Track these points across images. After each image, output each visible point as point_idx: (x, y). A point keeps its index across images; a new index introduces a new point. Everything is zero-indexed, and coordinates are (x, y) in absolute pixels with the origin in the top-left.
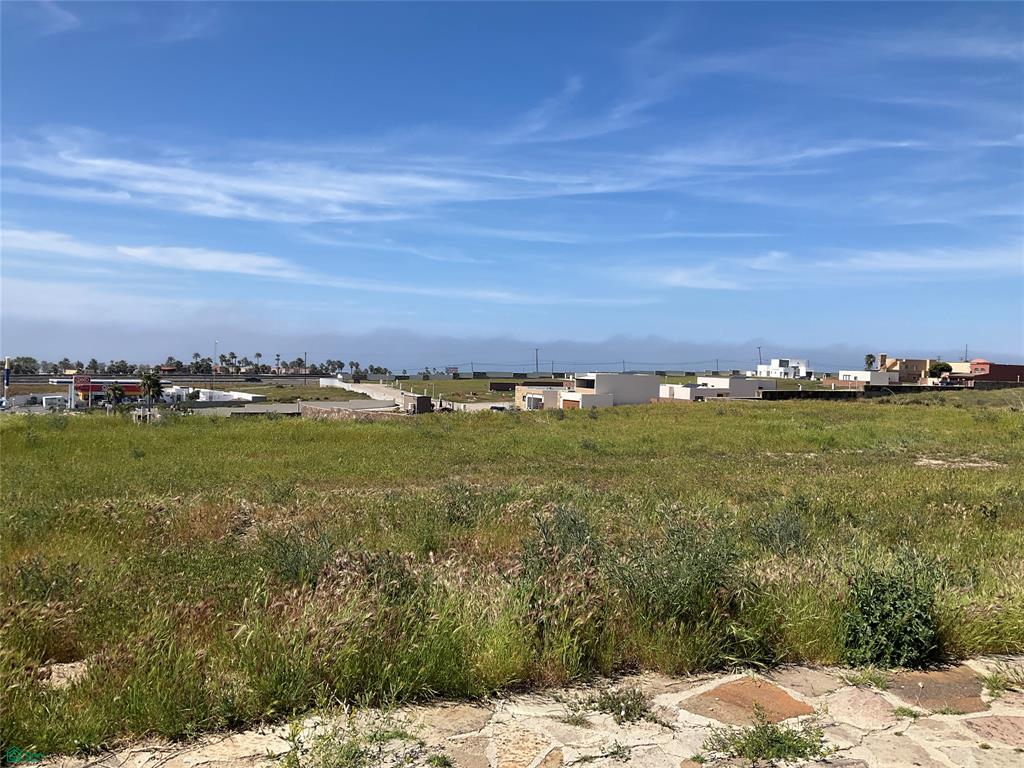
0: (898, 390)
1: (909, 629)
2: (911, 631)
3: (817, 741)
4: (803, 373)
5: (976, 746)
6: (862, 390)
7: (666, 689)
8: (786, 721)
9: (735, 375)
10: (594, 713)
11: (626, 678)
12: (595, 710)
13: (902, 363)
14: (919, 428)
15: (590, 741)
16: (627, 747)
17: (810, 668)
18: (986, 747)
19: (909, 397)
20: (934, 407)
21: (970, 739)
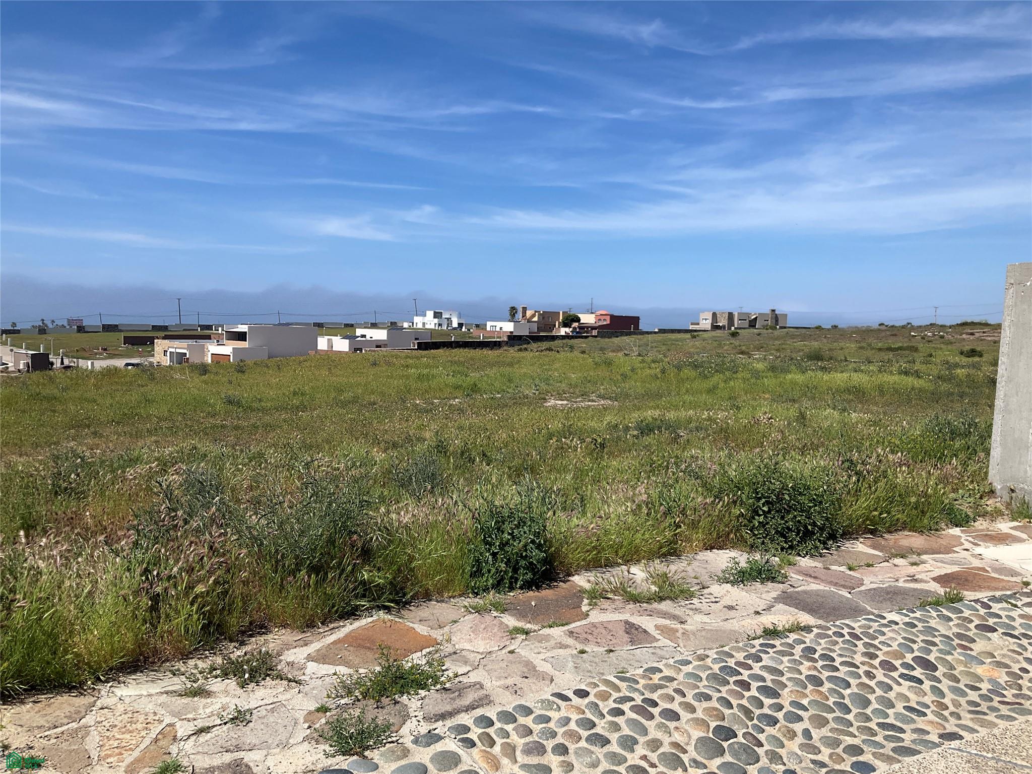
0: (535, 338)
1: (524, 554)
2: (526, 555)
3: (439, 671)
4: (455, 325)
5: (575, 652)
6: (506, 339)
7: (295, 644)
8: (411, 657)
9: (393, 327)
10: (216, 680)
11: (254, 639)
12: (216, 677)
13: (540, 315)
14: (550, 373)
15: (208, 711)
16: (248, 710)
17: (438, 602)
18: (583, 652)
19: (545, 345)
20: (563, 353)
21: (570, 647)
